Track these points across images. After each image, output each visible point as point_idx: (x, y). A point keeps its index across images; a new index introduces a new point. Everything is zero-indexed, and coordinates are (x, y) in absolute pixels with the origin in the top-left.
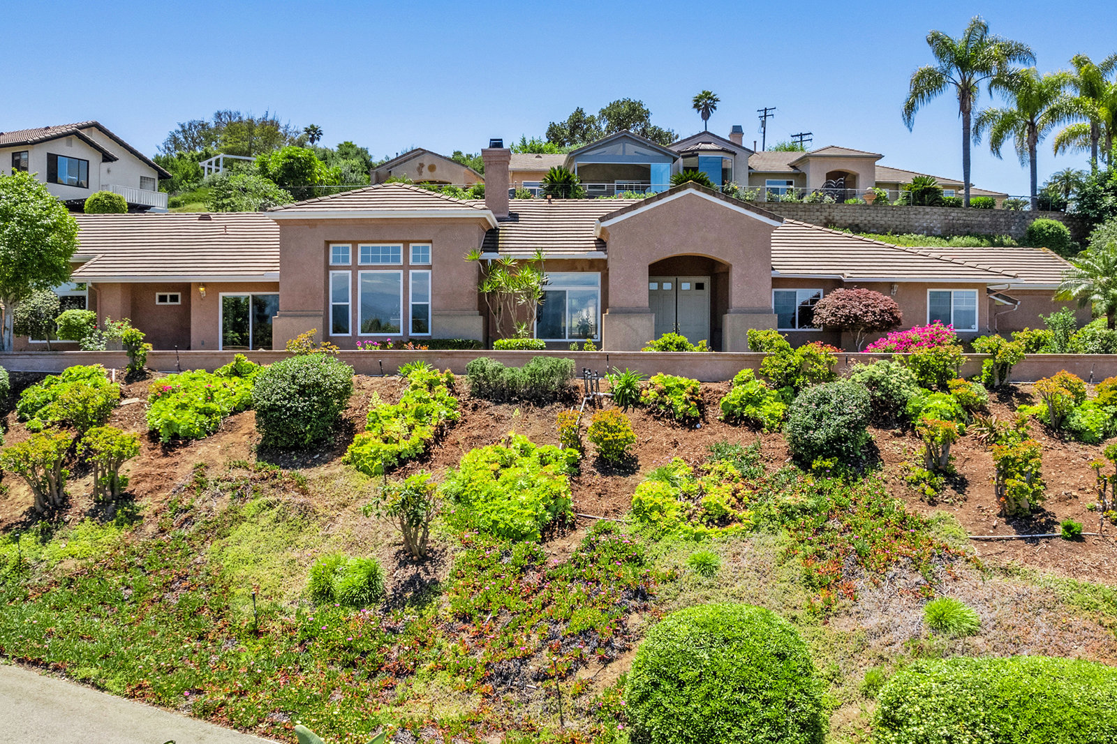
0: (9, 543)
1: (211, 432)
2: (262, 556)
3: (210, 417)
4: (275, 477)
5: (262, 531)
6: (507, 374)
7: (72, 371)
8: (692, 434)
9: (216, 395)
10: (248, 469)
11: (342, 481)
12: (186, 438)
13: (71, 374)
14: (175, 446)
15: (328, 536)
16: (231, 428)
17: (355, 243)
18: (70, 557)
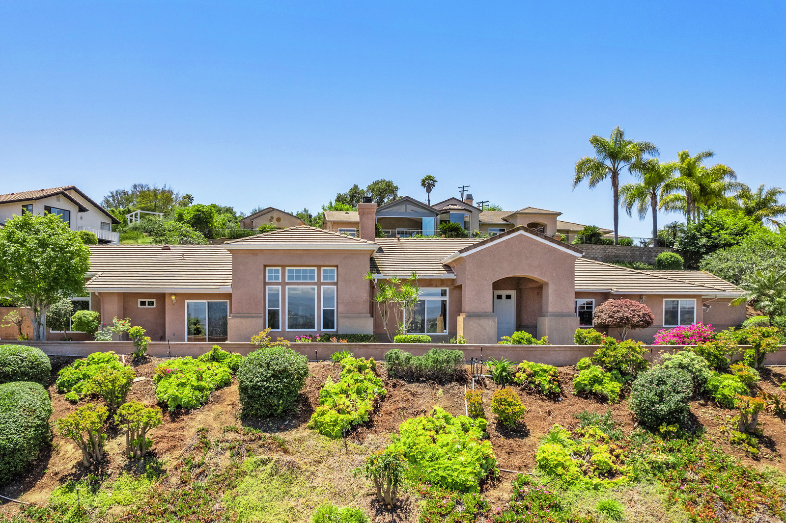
0: (67, 492)
1: (203, 403)
2: (267, 504)
3: (202, 392)
4: (260, 439)
5: (262, 483)
6: (414, 362)
7: (94, 357)
8: (557, 405)
9: (204, 375)
10: (238, 432)
11: (312, 442)
12: (186, 408)
13: (93, 359)
14: (179, 414)
15: (314, 488)
16: (218, 400)
17: (283, 267)
18: (116, 504)
